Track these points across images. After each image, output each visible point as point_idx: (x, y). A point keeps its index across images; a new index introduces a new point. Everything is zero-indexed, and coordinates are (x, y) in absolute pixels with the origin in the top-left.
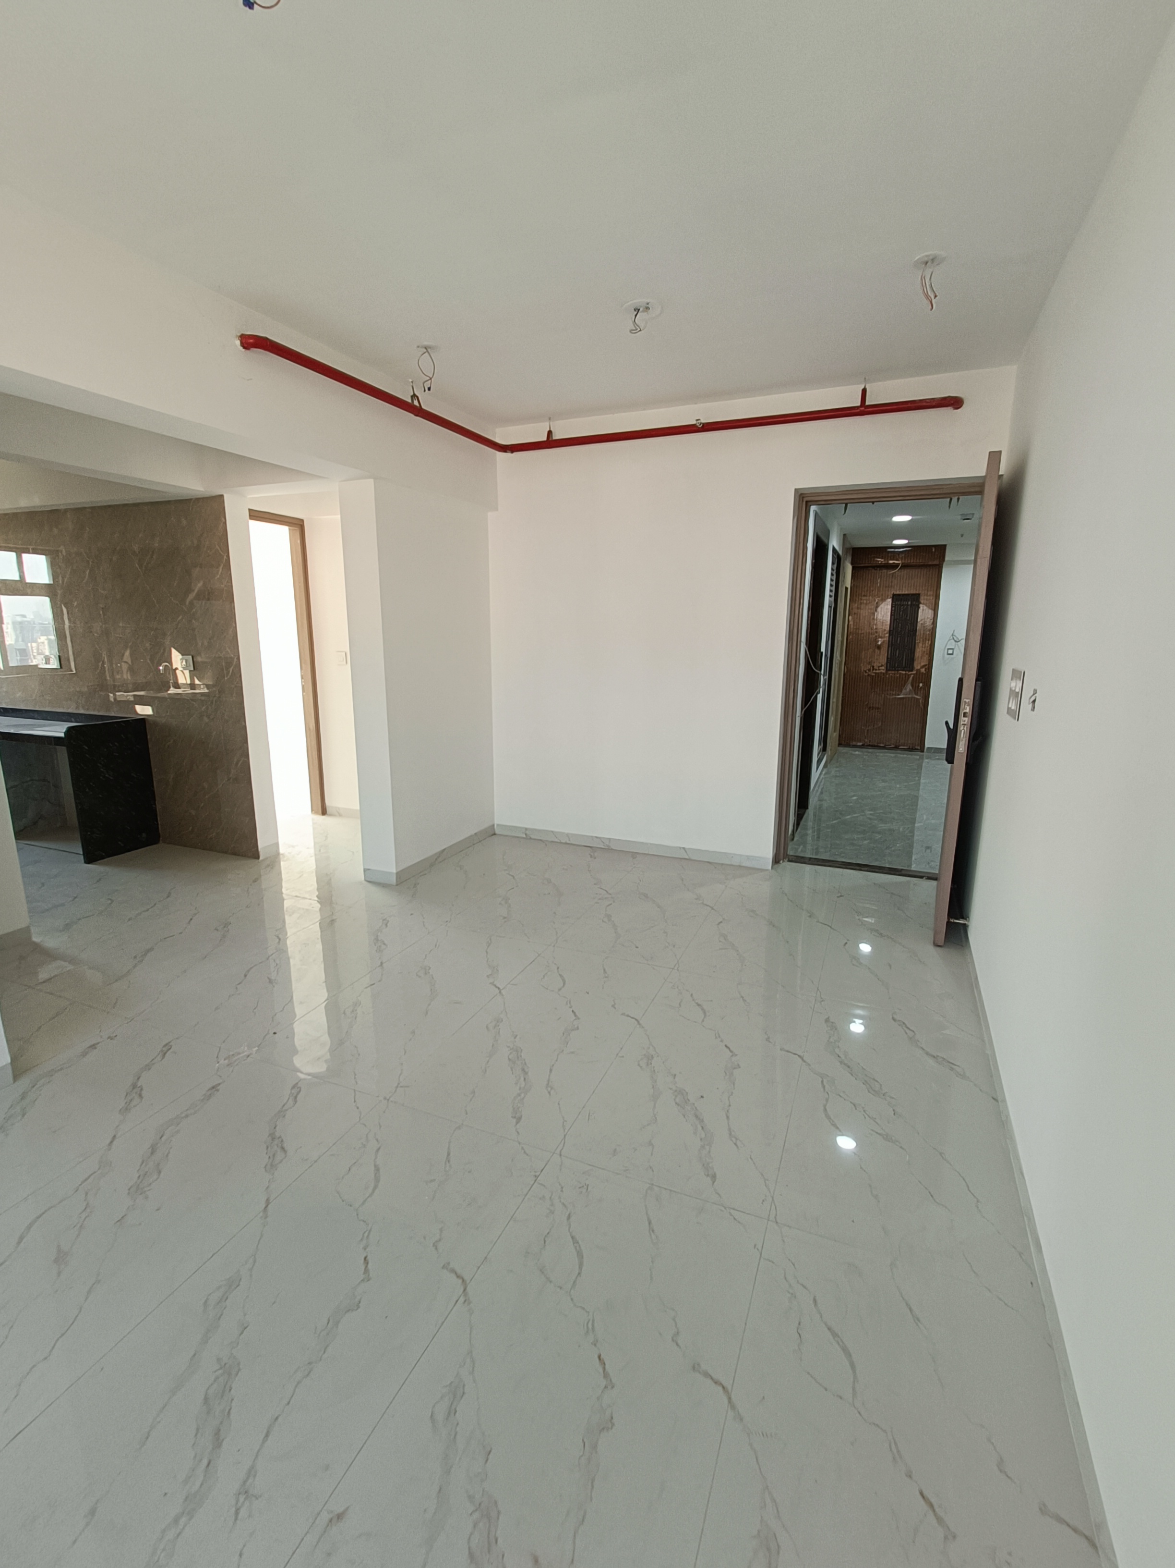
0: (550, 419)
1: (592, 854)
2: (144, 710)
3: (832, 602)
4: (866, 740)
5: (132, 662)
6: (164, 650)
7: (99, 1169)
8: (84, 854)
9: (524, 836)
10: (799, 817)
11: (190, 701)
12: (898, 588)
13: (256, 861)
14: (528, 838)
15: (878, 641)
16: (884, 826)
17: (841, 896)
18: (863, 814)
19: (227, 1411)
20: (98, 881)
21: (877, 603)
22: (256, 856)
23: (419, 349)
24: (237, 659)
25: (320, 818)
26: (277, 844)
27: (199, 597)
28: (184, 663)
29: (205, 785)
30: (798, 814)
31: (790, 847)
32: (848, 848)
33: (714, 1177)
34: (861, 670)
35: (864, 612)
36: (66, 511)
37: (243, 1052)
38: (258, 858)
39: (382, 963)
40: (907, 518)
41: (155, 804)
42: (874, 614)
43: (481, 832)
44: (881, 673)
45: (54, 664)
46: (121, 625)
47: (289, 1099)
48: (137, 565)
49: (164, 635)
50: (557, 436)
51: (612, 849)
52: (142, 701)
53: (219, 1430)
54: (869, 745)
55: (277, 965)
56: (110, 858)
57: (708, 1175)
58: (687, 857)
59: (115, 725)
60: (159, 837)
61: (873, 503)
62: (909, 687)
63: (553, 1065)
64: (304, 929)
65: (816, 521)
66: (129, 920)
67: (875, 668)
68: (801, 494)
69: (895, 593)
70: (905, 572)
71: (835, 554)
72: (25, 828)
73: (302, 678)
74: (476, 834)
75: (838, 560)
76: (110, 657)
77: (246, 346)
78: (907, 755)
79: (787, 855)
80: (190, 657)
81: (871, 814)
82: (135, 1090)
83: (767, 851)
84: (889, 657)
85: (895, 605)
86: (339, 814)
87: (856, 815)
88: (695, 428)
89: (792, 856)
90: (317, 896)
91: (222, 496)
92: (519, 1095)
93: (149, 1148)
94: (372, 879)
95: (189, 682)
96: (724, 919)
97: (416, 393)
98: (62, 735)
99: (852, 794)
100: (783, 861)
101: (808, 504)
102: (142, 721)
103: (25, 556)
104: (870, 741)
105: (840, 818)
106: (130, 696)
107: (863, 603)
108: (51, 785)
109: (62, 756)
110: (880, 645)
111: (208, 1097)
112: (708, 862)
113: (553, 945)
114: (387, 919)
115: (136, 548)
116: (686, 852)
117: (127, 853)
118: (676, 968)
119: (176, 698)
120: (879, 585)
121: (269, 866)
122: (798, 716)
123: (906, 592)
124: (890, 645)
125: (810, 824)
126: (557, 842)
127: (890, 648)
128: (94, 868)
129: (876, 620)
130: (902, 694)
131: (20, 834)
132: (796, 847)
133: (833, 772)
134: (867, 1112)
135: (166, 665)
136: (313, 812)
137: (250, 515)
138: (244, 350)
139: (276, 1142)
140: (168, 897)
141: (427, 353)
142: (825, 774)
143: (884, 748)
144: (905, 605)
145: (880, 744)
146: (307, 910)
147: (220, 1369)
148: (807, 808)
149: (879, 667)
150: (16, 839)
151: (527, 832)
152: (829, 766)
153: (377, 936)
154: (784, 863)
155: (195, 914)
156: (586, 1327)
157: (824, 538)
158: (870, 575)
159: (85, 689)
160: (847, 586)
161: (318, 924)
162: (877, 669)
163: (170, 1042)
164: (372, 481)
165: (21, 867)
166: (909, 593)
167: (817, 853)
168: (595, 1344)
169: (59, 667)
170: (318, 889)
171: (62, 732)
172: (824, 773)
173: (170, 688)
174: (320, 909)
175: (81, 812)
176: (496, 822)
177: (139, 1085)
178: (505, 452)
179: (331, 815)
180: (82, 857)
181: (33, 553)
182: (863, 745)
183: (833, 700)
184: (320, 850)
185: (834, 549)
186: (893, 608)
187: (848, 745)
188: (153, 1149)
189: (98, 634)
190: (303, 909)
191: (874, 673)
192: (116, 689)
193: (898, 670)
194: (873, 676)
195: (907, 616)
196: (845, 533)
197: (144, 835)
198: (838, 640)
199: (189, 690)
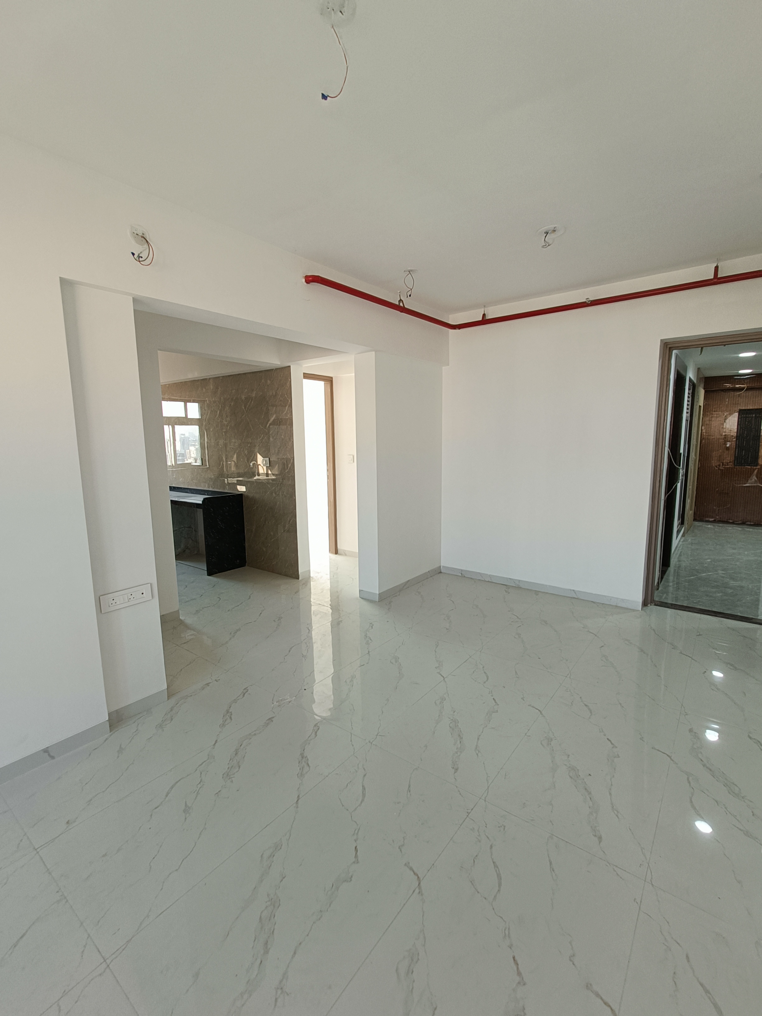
0: (485, 306)
1: (507, 590)
2: (242, 489)
3: (688, 416)
4: (717, 517)
5: (237, 461)
6: (255, 455)
7: (208, 759)
8: (207, 570)
9: (460, 575)
10: (663, 572)
11: (266, 484)
12: (744, 405)
13: (297, 580)
14: (463, 576)
15: (727, 444)
16: (735, 583)
17: (700, 635)
18: (717, 573)
19: (272, 930)
20: (213, 587)
21: (726, 416)
22: (297, 577)
23: (405, 272)
24: (293, 460)
25: (334, 556)
26: (309, 571)
27: (274, 423)
28: (265, 462)
29: (272, 533)
30: (662, 571)
31: (655, 594)
32: (704, 598)
33: (600, 838)
34: (712, 465)
35: (715, 423)
36: (210, 379)
37: (287, 699)
38: (298, 578)
39: (369, 652)
40: (752, 354)
41: (245, 543)
42: (723, 424)
43: (432, 570)
44: (730, 467)
45: (199, 463)
46: (233, 441)
47: (312, 733)
48: (243, 407)
49: (255, 446)
50: (489, 317)
51: (521, 588)
52: (241, 483)
53: (267, 941)
54: (720, 521)
55: (307, 646)
56: (221, 573)
57: (595, 836)
58: (576, 597)
59: (227, 498)
60: (246, 562)
61: (725, 345)
62: (754, 478)
63: (480, 735)
64: (323, 625)
65: (677, 361)
66: (229, 611)
67: (724, 464)
68: (666, 343)
69: (741, 408)
70: (750, 393)
71: (691, 383)
72: (180, 553)
73: (328, 471)
74: (429, 571)
75: (693, 387)
76: (226, 459)
77: (308, 282)
78: (753, 529)
79: (654, 600)
80: (268, 459)
81: (722, 573)
82: (228, 714)
83: (639, 597)
84: (737, 455)
85: (742, 417)
86: (345, 554)
87: (710, 573)
88: (586, 304)
89: (657, 601)
90: (330, 605)
91: (290, 366)
92: (457, 753)
93: (234, 751)
94: (364, 596)
95: (265, 472)
96: (605, 644)
97: (401, 298)
98: (201, 502)
99: (707, 557)
100: (651, 605)
101: (671, 350)
102: (241, 496)
103: (188, 404)
104: (720, 518)
105: (697, 575)
106: (234, 480)
107: (714, 417)
108: (193, 530)
109: (200, 514)
110: (729, 446)
111: (266, 725)
112: (592, 602)
113: (480, 651)
114: (373, 623)
115: (243, 397)
116: (575, 593)
117: (229, 571)
118: (568, 676)
119: (259, 482)
120: (727, 403)
121: (304, 584)
122: (663, 500)
123: (751, 408)
124: (737, 447)
125: (671, 578)
126: (482, 580)
127: (737, 449)
128: (213, 579)
129: (725, 429)
130: (748, 483)
131: (178, 557)
132: (661, 595)
133: (690, 540)
134: (728, 809)
135: (254, 463)
136: (330, 552)
137: (304, 377)
138: (307, 284)
139: (304, 760)
140: (249, 598)
141: (410, 275)
142: (683, 542)
143: (733, 523)
144: (751, 417)
145: (729, 519)
146: (325, 613)
147: (269, 901)
148: (669, 566)
149: (728, 463)
150: (176, 560)
151: (463, 573)
152: (686, 535)
153: (366, 634)
154: (651, 606)
155: (264, 610)
156: (504, 933)
157: (682, 372)
158: (719, 397)
159: (213, 477)
160: (700, 405)
161: (330, 623)
162: (726, 464)
163: (247, 687)
164: (374, 353)
165: (177, 575)
166: (753, 408)
167: (676, 600)
168: (510, 947)
169: (201, 465)
170: (331, 601)
171: (201, 501)
172: (682, 540)
173: (256, 476)
174: (332, 614)
175: (207, 546)
176: (442, 565)
177: (230, 711)
178: (455, 329)
179: (340, 554)
180: (206, 572)
181: (193, 402)
182: (714, 520)
183: (689, 487)
184: (333, 576)
185: (690, 379)
186: (740, 420)
187: (701, 520)
188: (236, 752)
189: (221, 446)
190: (323, 612)
191: (723, 468)
192: (229, 476)
193: (744, 466)
194: (723, 470)
195: (752, 425)
196: (699, 367)
197: (238, 561)
198: (693, 444)
199: (265, 477)
